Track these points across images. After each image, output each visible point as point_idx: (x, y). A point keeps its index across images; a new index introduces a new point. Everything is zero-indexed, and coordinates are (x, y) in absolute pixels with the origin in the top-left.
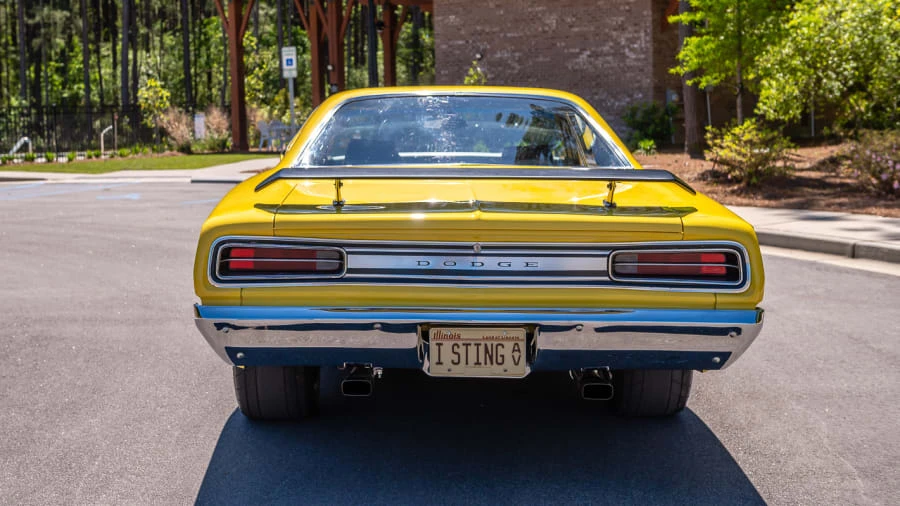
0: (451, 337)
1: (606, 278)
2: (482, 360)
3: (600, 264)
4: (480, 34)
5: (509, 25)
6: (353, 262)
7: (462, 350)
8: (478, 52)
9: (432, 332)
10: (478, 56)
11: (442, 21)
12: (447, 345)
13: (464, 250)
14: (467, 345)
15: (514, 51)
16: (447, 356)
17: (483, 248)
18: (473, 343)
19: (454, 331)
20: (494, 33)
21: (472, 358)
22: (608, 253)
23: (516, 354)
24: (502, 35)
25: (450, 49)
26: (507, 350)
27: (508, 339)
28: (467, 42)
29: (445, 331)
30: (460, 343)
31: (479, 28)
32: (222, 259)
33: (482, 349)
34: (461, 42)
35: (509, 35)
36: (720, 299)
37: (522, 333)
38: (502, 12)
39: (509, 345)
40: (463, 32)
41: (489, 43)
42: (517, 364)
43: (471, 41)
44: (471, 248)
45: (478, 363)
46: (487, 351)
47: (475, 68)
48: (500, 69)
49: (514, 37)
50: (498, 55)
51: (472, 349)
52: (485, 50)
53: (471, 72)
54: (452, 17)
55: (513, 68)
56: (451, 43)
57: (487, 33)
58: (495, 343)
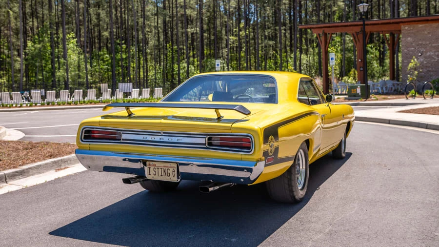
0: (153, 165)
1: (205, 146)
2: (163, 174)
3: (203, 141)
4: (421, 45)
5: (433, 41)
6: (124, 136)
7: (156, 170)
8: (420, 52)
9: (147, 163)
10: (420, 54)
11: (405, 40)
12: (152, 168)
13: (158, 134)
14: (158, 168)
15: (435, 52)
16: (152, 172)
17: (164, 133)
18: (160, 168)
19: (154, 163)
20: (427, 44)
21: (160, 174)
22: (205, 136)
23: (174, 173)
24: (430, 45)
25: (408, 52)
26: (170, 171)
27: (171, 167)
28: (415, 48)
29: (151, 163)
30: (156, 167)
31: (420, 42)
32: (85, 133)
33: (163, 170)
34: (413, 49)
35: (433, 45)
36: (243, 157)
37: (175, 165)
38: (430, 36)
39: (171, 169)
40: (413, 44)
41: (425, 49)
42: (174, 177)
43: (417, 48)
44: (160, 133)
45: (162, 175)
46: (164, 171)
47: (414, 60)
48: (429, 59)
49: (435, 46)
50: (428, 54)
51: (160, 170)
52: (423, 52)
53: (412, 61)
54: (409, 38)
55: (435, 59)
56: (408, 49)
57: (424, 45)
58: (167, 168)
